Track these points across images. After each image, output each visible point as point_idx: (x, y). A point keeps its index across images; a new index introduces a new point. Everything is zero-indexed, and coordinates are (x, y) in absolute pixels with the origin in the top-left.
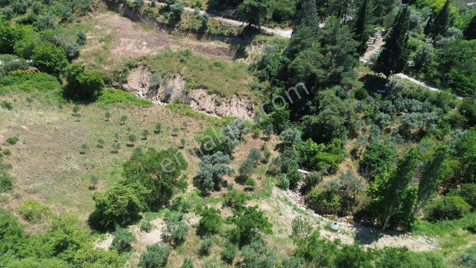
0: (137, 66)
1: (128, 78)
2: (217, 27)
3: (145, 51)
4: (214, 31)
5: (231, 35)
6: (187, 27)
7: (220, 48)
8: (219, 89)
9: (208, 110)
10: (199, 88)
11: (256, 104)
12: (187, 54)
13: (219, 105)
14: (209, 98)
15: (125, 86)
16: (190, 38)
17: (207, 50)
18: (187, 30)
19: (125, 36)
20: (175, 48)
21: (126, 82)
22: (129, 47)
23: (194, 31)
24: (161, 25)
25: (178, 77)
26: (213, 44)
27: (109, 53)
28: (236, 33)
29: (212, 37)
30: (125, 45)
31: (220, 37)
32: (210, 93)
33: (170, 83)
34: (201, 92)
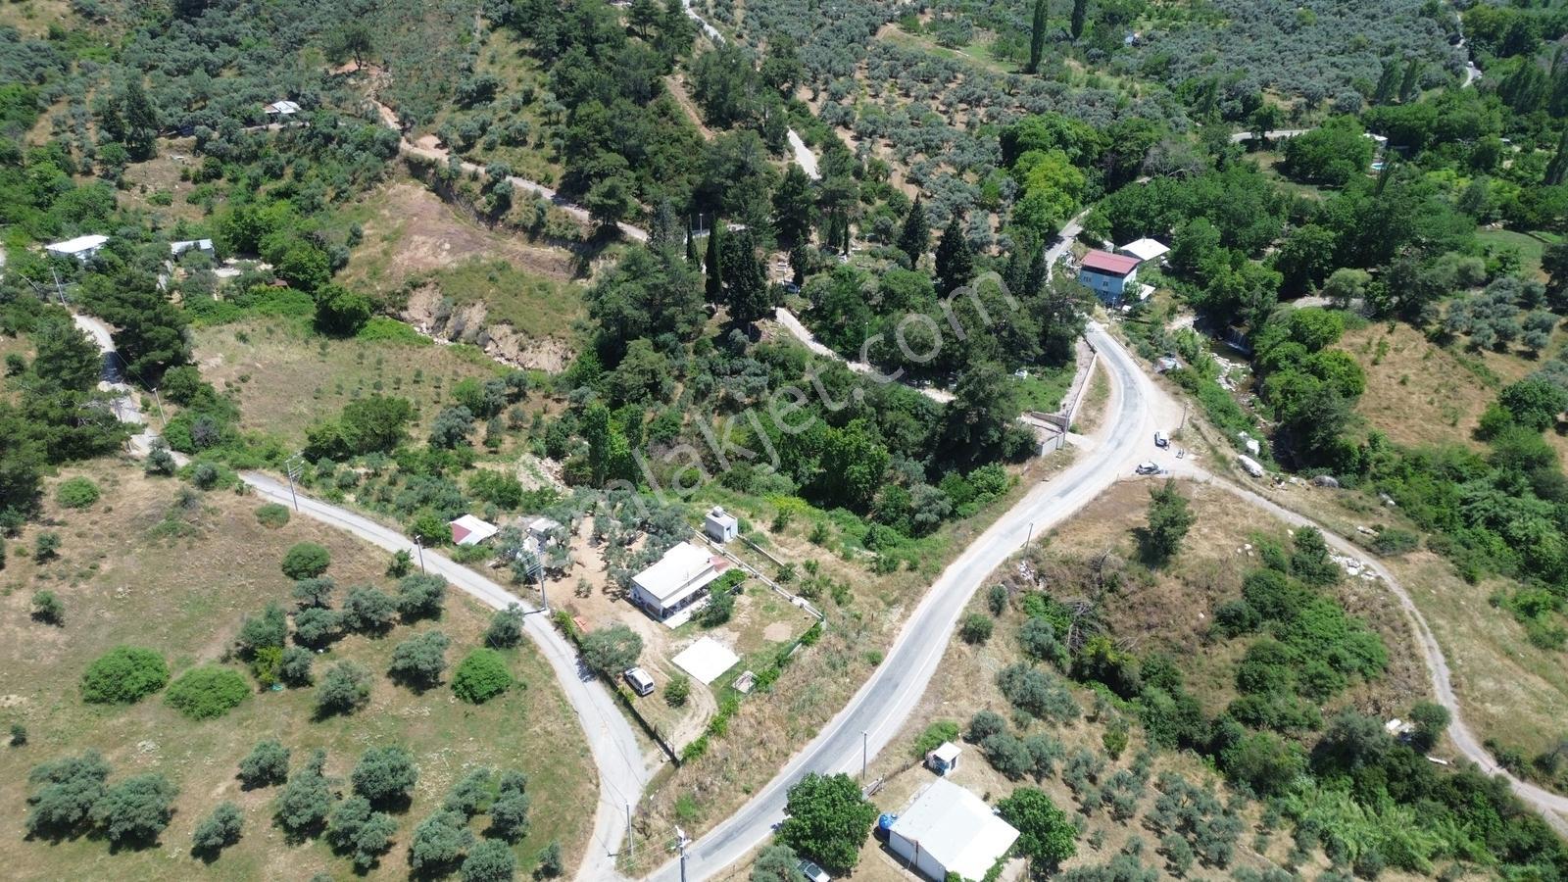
0: (424, 285)
1: (409, 303)
2: (560, 225)
3: (445, 260)
4: (554, 230)
5: (577, 238)
6: (516, 221)
7: (557, 261)
8: (528, 325)
9: (508, 356)
10: (502, 323)
11: (573, 352)
12: (503, 267)
13: (523, 349)
14: (514, 338)
15: (404, 314)
16: (520, 239)
17: (536, 263)
18: (516, 226)
19: (422, 231)
20: (487, 256)
21: (406, 309)
22: (423, 251)
23: (525, 229)
24: (480, 215)
25: (479, 305)
26: (551, 252)
27: (389, 261)
28: (586, 237)
29: (552, 240)
30: (417, 248)
31: (561, 241)
32: (515, 332)
33: (466, 313)
34: (506, 329)
